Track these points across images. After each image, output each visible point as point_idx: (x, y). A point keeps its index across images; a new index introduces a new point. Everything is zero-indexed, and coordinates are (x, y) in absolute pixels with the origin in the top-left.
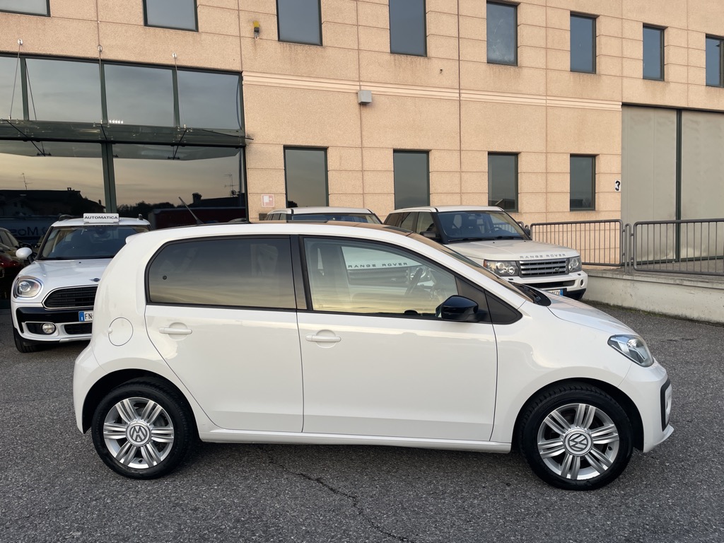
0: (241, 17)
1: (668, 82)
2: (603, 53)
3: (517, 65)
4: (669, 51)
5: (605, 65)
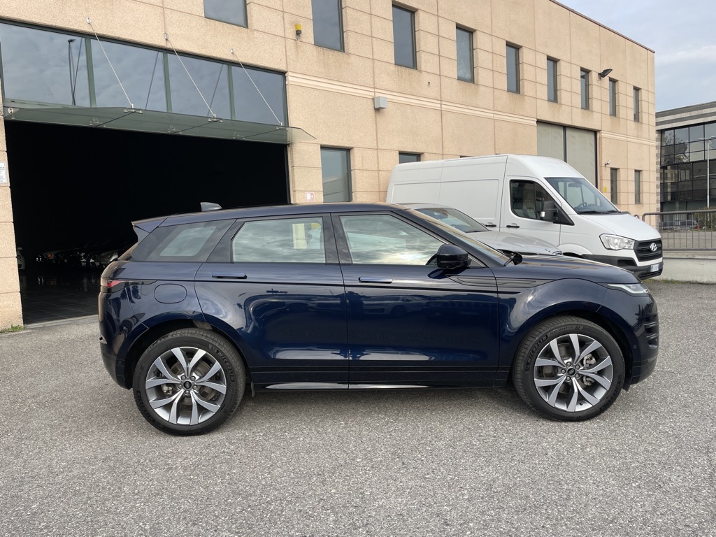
0: (286, 18)
1: (561, 104)
2: (525, 78)
3: (474, 83)
4: (561, 79)
5: (527, 87)
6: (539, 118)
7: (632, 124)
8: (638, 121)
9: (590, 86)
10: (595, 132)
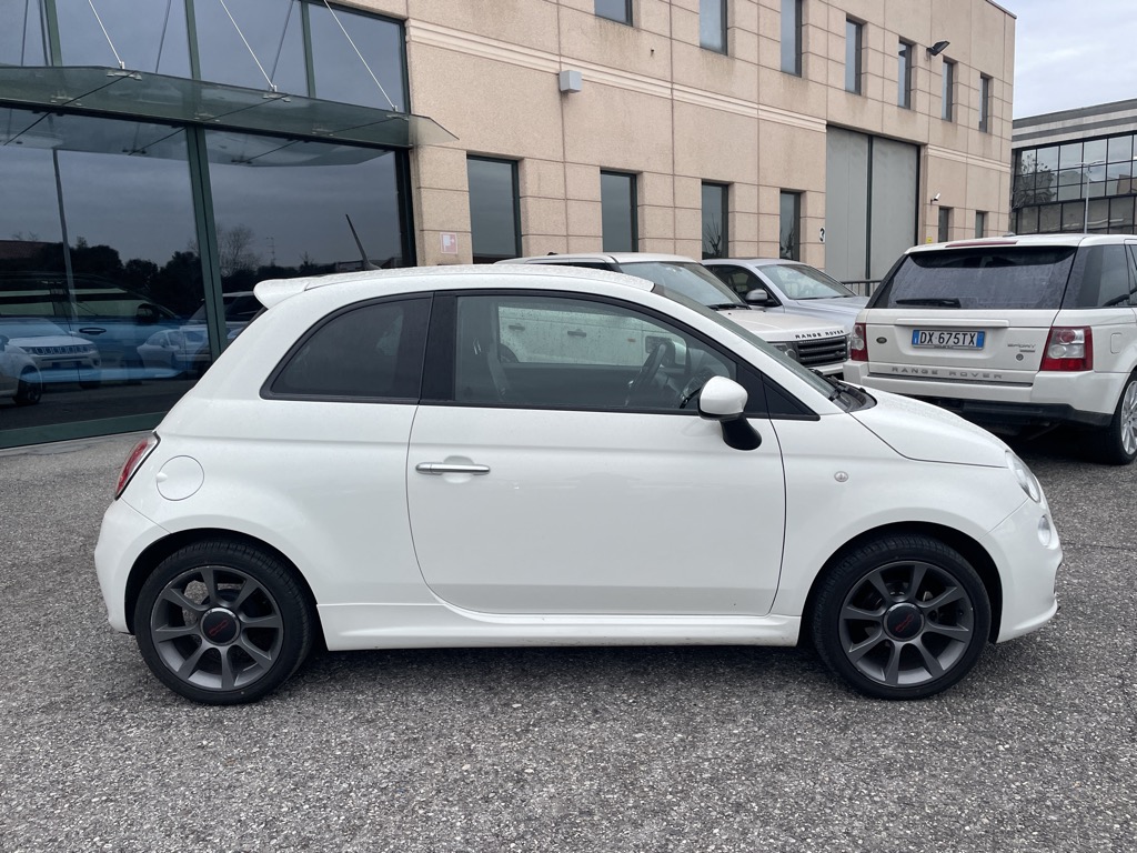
1: (866, 98)
2: (810, 50)
3: (727, 55)
4: (867, 54)
5: (813, 67)
6: (831, 119)
7: (976, 135)
8: (986, 131)
9: (913, 70)
10: (918, 147)
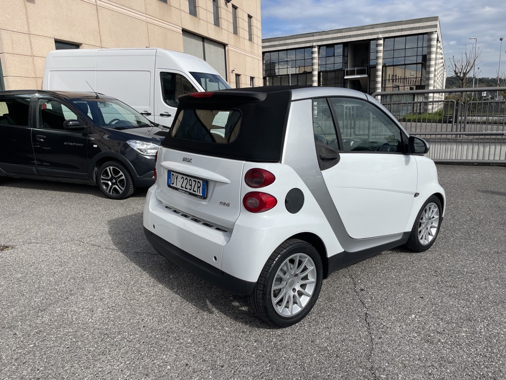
1: (199, 19)
6: (184, 27)
7: (248, 42)
8: (251, 41)
9: (219, 8)
10: (224, 46)
